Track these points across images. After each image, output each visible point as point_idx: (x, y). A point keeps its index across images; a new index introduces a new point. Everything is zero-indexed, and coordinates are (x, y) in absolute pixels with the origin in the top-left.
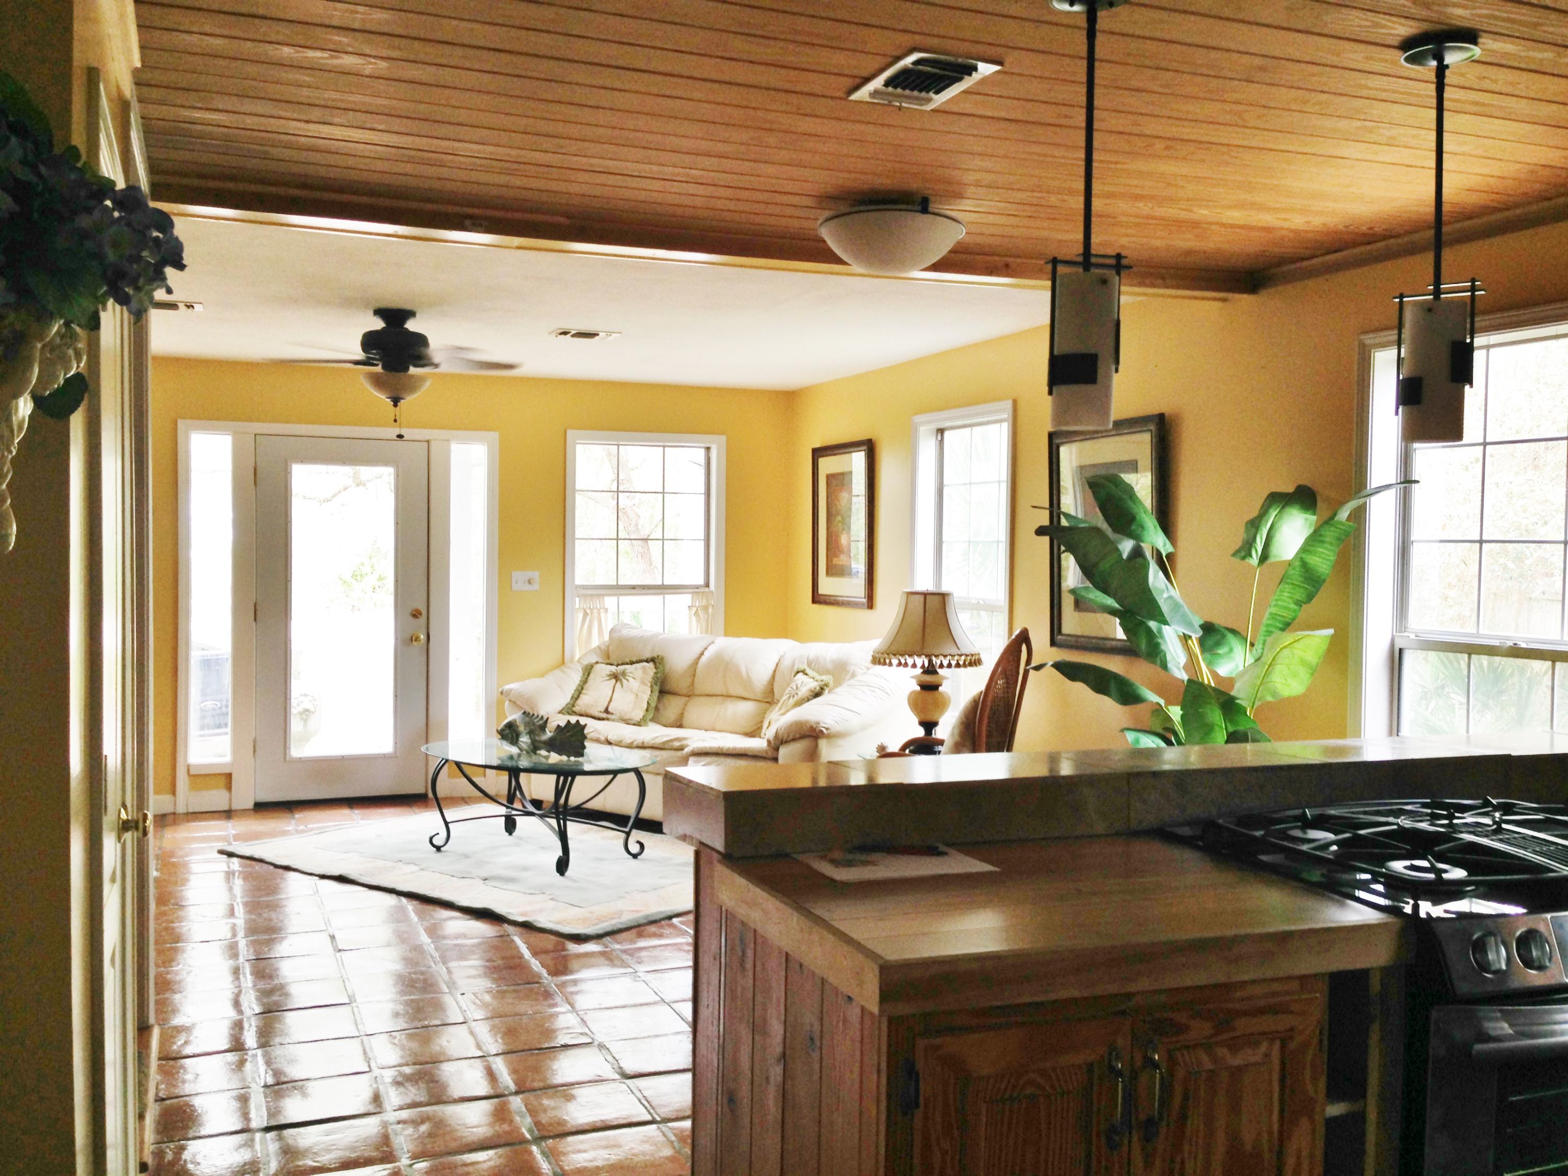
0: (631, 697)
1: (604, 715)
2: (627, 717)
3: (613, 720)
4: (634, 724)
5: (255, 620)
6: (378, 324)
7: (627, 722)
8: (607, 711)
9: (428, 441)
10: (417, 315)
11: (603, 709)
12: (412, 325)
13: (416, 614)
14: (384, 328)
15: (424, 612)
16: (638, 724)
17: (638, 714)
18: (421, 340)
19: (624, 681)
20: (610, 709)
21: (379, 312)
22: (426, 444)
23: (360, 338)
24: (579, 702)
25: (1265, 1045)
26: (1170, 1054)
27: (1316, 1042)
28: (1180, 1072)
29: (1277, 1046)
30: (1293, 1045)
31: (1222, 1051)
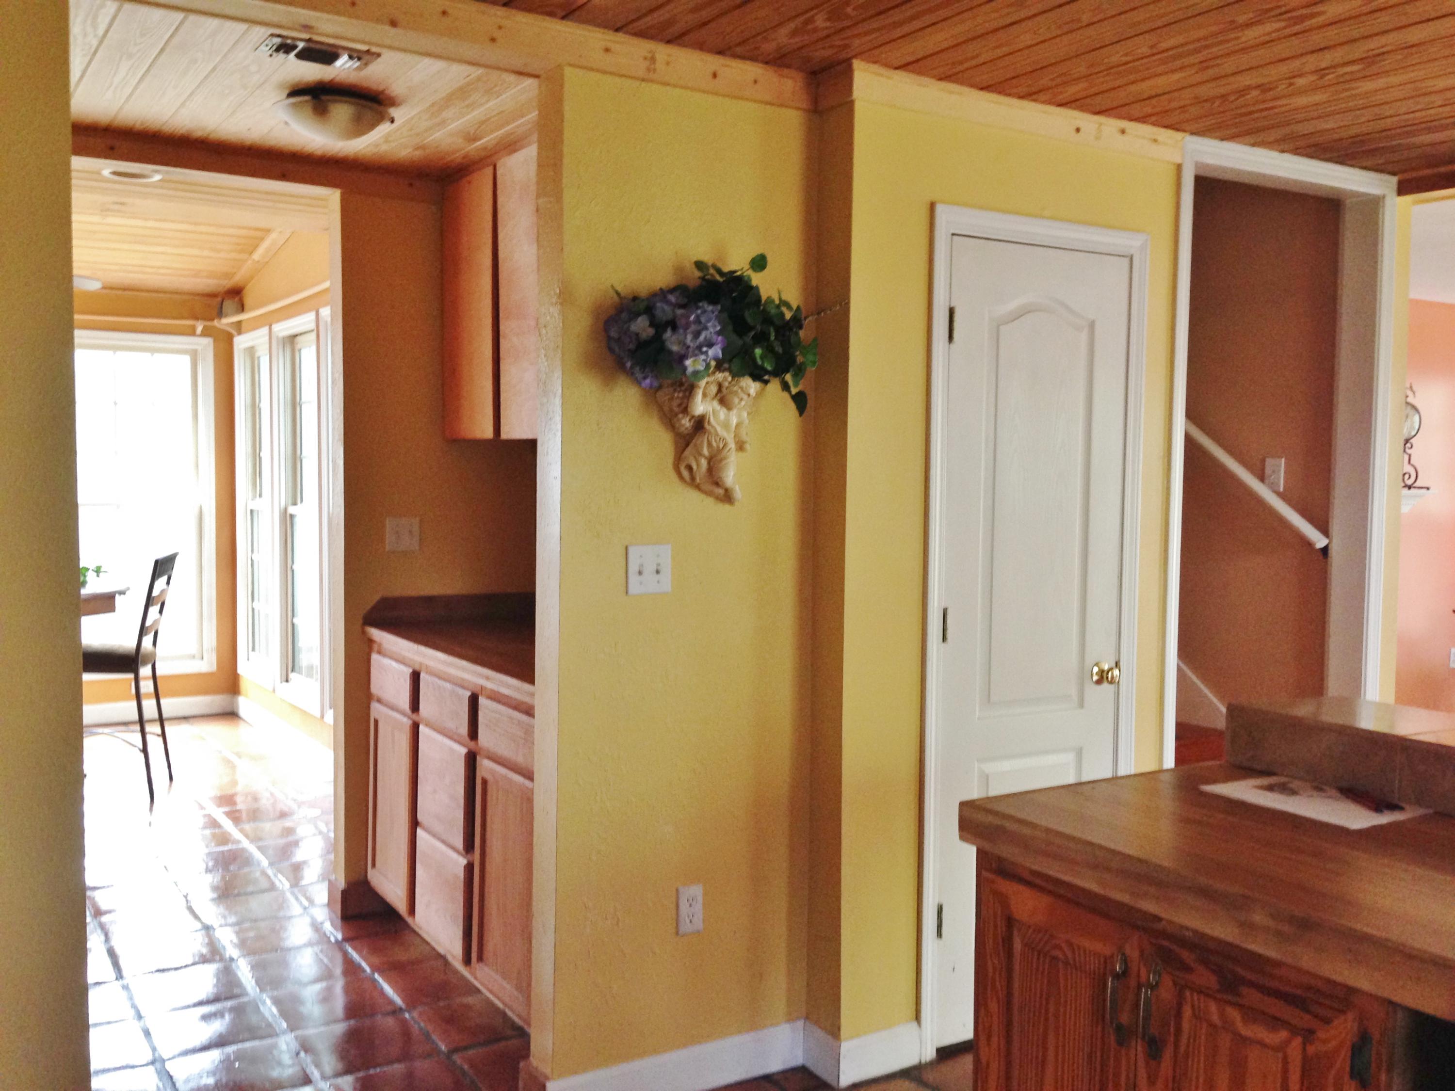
25: (1284, 1034)
26: (1180, 989)
27: (1343, 1060)
28: (1187, 1012)
29: (1297, 1042)
30: (1311, 1050)
31: (1234, 1014)
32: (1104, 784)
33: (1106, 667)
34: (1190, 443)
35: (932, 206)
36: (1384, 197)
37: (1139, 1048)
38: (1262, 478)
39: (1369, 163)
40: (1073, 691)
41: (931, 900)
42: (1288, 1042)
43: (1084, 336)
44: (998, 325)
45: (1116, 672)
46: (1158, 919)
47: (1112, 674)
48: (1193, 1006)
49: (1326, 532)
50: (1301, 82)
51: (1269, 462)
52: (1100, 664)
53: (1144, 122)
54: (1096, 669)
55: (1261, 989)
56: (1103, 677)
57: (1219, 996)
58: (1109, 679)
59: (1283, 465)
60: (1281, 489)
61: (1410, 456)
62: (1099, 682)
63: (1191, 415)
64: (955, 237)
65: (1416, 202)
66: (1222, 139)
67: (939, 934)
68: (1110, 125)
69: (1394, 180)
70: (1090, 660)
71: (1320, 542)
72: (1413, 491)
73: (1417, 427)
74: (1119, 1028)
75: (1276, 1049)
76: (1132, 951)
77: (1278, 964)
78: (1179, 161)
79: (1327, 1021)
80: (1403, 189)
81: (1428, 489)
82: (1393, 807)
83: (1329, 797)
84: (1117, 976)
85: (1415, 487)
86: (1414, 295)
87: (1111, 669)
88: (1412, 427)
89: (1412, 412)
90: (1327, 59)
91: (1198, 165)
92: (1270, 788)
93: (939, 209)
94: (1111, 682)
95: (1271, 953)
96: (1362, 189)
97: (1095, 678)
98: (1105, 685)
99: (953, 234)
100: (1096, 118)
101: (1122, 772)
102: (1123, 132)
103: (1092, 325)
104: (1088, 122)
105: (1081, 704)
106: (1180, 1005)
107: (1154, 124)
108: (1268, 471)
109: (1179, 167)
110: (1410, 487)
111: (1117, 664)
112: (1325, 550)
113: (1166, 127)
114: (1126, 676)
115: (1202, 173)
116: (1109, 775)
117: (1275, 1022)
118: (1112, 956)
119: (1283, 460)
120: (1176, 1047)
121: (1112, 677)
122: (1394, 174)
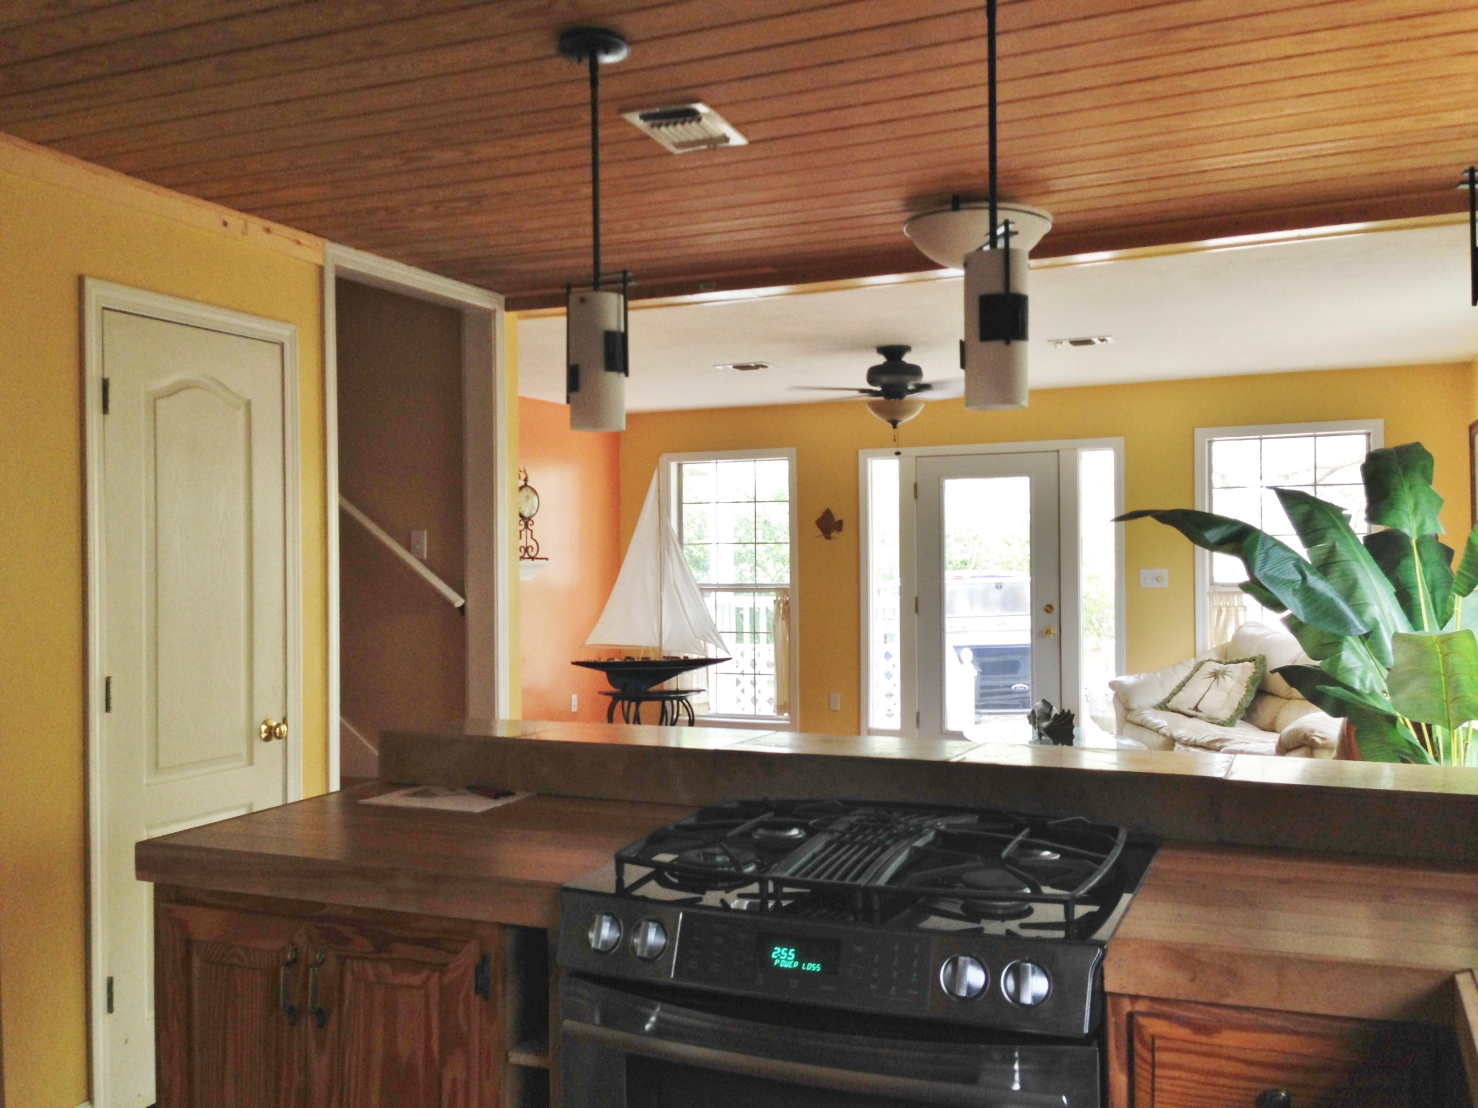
0: (1223, 696)
1: (1193, 713)
2: (1213, 716)
3: (1201, 718)
4: (1218, 724)
5: (917, 611)
6: (881, 360)
7: (1212, 721)
8: (1196, 709)
9: (1058, 451)
10: (912, 348)
11: (1193, 706)
12: (908, 359)
13: (1049, 609)
14: (885, 363)
15: (1056, 608)
16: (1222, 724)
17: (1225, 714)
18: (916, 371)
19: (1221, 679)
20: (1199, 707)
21: (882, 350)
22: (1056, 453)
23: (865, 372)
24: (1174, 699)
25: (425, 973)
26: (342, 960)
27: (469, 982)
28: (349, 977)
29: (435, 977)
30: (446, 980)
31: (386, 969)
32: (274, 811)
33: (274, 724)
34: (343, 515)
35: (80, 281)
36: (495, 311)
37: (309, 1022)
38: (408, 548)
39: (478, 282)
40: (243, 750)
41: (100, 975)
42: (428, 978)
43: (241, 415)
44: (154, 400)
45: (284, 728)
46: (323, 905)
47: (280, 730)
48: (353, 973)
49: (462, 594)
50: (420, 210)
51: (414, 534)
52: (268, 722)
53: (287, 225)
54: (264, 728)
55: (406, 941)
56: (271, 734)
57: (373, 956)
58: (278, 735)
59: (425, 536)
60: (425, 556)
61: (532, 531)
62: (267, 739)
63: (344, 490)
64: (106, 312)
65: (519, 318)
66: (357, 248)
67: (110, 1009)
68: (256, 224)
69: (502, 298)
70: (258, 717)
71: (459, 602)
72: (535, 561)
73: (536, 507)
74: (291, 1010)
75: (419, 988)
76: (301, 940)
77: (417, 917)
78: (321, 262)
79: (456, 952)
80: (511, 305)
81: (547, 559)
82: (510, 794)
83: (461, 794)
84: (288, 964)
85: (537, 559)
86: (522, 393)
87: (278, 725)
88: (533, 507)
89: (532, 494)
90: (440, 193)
91: (338, 269)
92: (415, 795)
93: (89, 283)
94: (279, 738)
95: (411, 908)
96: (478, 303)
97: (264, 735)
98: (274, 741)
99: (104, 308)
100: (244, 216)
101: (291, 800)
102: (268, 230)
103: (248, 404)
104: (236, 219)
105: (251, 763)
106: (342, 975)
107: (297, 228)
108: (413, 541)
109: (321, 269)
110: (533, 558)
111: (285, 721)
112: (462, 609)
113: (308, 231)
114: (293, 731)
115: (341, 275)
116: (279, 803)
117: (418, 966)
118: (283, 949)
119: (425, 532)
120: (340, 1013)
121: (280, 732)
122: (501, 292)
